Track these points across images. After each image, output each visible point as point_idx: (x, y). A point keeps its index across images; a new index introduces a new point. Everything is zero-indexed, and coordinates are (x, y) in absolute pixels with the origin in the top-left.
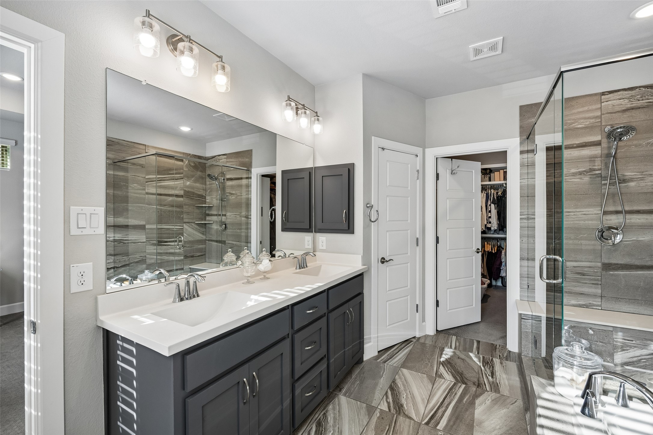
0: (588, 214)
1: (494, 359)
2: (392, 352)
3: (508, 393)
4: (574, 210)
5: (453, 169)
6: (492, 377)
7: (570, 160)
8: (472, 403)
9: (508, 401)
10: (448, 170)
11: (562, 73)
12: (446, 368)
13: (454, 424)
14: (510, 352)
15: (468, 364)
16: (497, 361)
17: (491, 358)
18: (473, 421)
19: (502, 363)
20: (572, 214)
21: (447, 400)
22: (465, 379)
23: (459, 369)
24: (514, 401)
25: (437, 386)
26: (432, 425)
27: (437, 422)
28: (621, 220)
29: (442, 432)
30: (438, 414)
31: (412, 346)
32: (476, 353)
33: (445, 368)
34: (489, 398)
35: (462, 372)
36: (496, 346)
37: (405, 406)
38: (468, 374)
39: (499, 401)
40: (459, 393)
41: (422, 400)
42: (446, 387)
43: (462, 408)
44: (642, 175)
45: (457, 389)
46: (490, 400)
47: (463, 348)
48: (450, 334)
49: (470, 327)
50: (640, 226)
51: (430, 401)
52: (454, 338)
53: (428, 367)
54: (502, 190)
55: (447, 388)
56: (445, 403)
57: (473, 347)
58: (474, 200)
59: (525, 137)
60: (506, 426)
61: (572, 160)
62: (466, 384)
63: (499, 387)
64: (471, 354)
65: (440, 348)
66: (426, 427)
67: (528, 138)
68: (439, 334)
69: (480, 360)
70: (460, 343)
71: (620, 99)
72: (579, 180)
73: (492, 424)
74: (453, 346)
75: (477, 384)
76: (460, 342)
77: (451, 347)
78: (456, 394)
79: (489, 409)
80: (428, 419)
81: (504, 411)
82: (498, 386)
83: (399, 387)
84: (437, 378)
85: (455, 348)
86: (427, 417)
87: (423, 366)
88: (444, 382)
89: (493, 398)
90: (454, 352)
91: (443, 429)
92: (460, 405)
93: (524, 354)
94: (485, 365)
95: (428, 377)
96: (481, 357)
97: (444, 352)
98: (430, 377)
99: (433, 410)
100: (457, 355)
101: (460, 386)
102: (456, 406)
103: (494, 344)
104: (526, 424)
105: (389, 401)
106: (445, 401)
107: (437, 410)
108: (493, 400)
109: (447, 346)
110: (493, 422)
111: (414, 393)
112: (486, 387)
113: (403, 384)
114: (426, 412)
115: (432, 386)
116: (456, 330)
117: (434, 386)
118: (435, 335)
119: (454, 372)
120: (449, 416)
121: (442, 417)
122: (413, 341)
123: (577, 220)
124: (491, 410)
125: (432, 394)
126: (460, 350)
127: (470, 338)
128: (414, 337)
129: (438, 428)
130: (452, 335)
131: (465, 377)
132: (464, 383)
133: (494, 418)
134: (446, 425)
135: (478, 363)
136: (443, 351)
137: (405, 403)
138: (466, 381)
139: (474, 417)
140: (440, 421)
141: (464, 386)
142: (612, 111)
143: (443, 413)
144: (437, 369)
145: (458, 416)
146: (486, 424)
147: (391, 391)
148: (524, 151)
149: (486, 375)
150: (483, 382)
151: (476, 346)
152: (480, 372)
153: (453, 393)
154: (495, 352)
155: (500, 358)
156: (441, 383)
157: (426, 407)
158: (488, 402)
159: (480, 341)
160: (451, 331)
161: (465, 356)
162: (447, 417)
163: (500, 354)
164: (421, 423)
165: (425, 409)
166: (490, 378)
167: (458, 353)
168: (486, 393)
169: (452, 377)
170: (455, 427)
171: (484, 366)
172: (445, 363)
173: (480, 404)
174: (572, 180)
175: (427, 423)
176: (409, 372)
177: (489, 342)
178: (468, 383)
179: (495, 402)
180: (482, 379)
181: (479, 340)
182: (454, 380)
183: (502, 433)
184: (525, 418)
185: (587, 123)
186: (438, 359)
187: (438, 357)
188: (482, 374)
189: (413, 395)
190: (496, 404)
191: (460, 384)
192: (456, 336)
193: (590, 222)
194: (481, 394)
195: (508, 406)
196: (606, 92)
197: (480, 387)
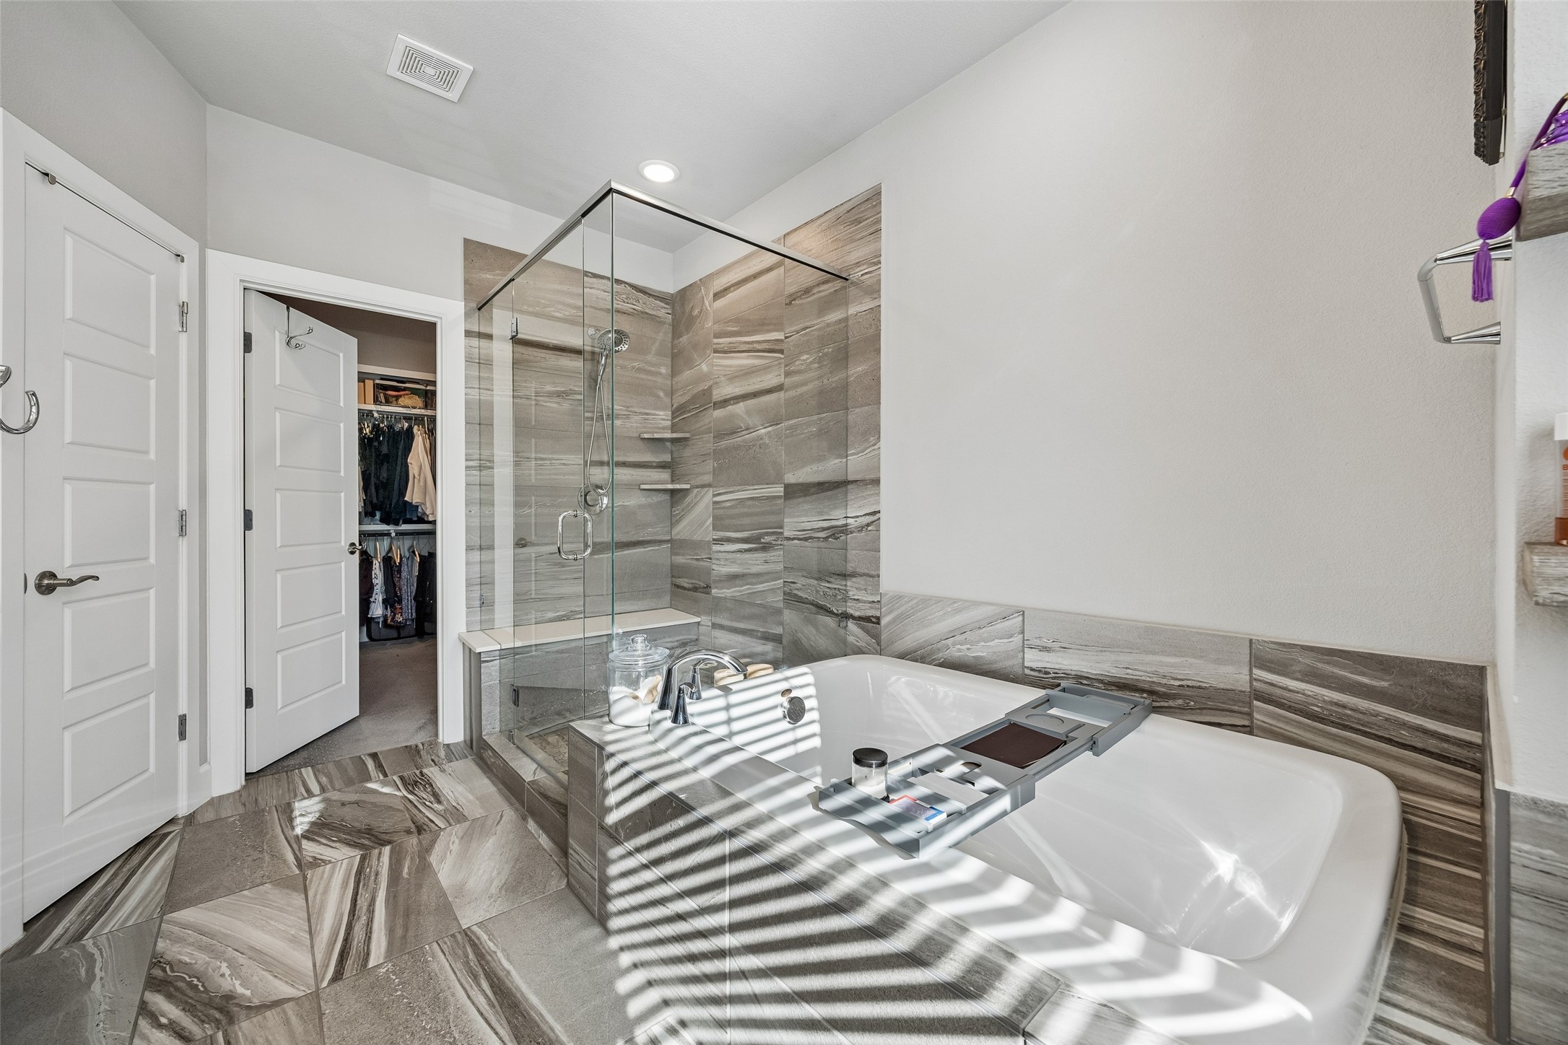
0: (568, 465)
1: (425, 771)
2: (96, 895)
3: (481, 811)
4: (550, 456)
5: (291, 335)
6: (439, 802)
7: (544, 368)
8: (423, 868)
9: (489, 822)
10: (277, 332)
11: (610, 191)
12: (319, 839)
13: (406, 929)
14: (448, 745)
15: (374, 804)
16: (433, 771)
17: (418, 772)
18: (445, 894)
19: (444, 770)
20: (548, 462)
21: (363, 897)
22: (383, 836)
23: (357, 825)
24: (499, 817)
25: (318, 886)
26: (352, 970)
27: (362, 954)
28: (606, 476)
29: (386, 964)
30: (356, 940)
31: (176, 844)
32: (381, 777)
33: (318, 841)
34: (453, 838)
35: (369, 825)
36: (417, 746)
37: (240, 990)
38: (383, 822)
39: (473, 833)
40: (384, 868)
41: (291, 941)
42: (345, 875)
43: (408, 890)
44: (627, 411)
45: (374, 862)
46: (457, 841)
47: (344, 782)
48: (288, 771)
49: (337, 736)
50: (626, 485)
51: (315, 930)
52: (307, 773)
53: (265, 865)
54: (370, 425)
55: (349, 875)
56: (361, 908)
57: (368, 769)
58: (342, 425)
59: (474, 305)
60: (506, 862)
61: (547, 369)
62: (389, 842)
63: (461, 810)
64: (371, 785)
65: (279, 809)
66: (338, 986)
67: (479, 309)
68: (258, 781)
69: (397, 785)
70: (329, 776)
71: (605, 292)
72: (555, 405)
73: (482, 876)
74: (315, 788)
75: (413, 829)
76: (330, 774)
77: (310, 794)
78: (377, 874)
79: (464, 855)
80: (335, 967)
81: (490, 844)
82: (458, 810)
83: (187, 964)
84: (309, 873)
85: (323, 790)
86: (327, 966)
87: (245, 871)
88: (333, 869)
89: (460, 834)
90: (324, 800)
91: (386, 958)
92: (399, 888)
93: (486, 731)
94: (414, 788)
95: (279, 884)
96: (395, 778)
97: (296, 813)
98: (285, 883)
99: (335, 941)
100: (334, 801)
101: (380, 853)
102: (392, 895)
103: (411, 746)
104: (535, 837)
105: (169, 1020)
106: (359, 902)
107: (349, 934)
108: (462, 838)
109: (295, 796)
110: (481, 871)
111: (253, 943)
112: (437, 825)
113: (201, 948)
114: (319, 957)
115: (303, 896)
116: (304, 754)
117: (311, 894)
118: (244, 787)
119: (348, 837)
120: (385, 925)
121: (370, 938)
122: (170, 833)
123: (554, 474)
124: (468, 855)
125: (314, 911)
126: (337, 786)
127: (348, 756)
128: (172, 821)
129: (371, 964)
130: (298, 769)
131: (381, 833)
132: (383, 843)
133: (480, 864)
134: (388, 946)
135: (397, 793)
136: (292, 811)
137: (237, 983)
138: (387, 838)
139: (441, 889)
140: (368, 948)
141: (387, 850)
142: (596, 306)
143: (367, 928)
144: (295, 854)
145: (408, 909)
146: (471, 884)
147: (159, 991)
148: (473, 332)
149: (425, 804)
150: (426, 820)
151: (373, 765)
152: (409, 806)
153: (370, 877)
154: (421, 757)
155: (435, 763)
156: (326, 875)
157: (312, 947)
158: (455, 847)
159: (376, 753)
160: (291, 762)
161: (358, 795)
162: (383, 928)
163: (433, 757)
164: (318, 988)
165: (313, 955)
166: (436, 806)
167: (335, 796)
168: (442, 833)
169: (349, 849)
170: (411, 933)
171: (412, 793)
172: (312, 832)
173: (443, 859)
174: (547, 404)
175: (338, 976)
176: (205, 909)
177: (397, 747)
178: (395, 839)
179: (467, 838)
180: (419, 816)
181: (375, 751)
182: (357, 851)
183: (506, 877)
184: (529, 830)
185: (567, 313)
186: (286, 832)
187: (285, 829)
188: (416, 807)
189: (252, 948)
190: (471, 840)
191: (376, 851)
192: (312, 766)
193: (571, 477)
194: (433, 842)
195: (493, 831)
196: (590, 273)
197: (424, 830)
